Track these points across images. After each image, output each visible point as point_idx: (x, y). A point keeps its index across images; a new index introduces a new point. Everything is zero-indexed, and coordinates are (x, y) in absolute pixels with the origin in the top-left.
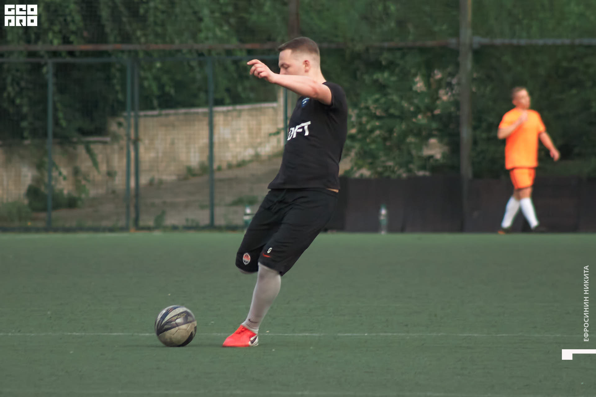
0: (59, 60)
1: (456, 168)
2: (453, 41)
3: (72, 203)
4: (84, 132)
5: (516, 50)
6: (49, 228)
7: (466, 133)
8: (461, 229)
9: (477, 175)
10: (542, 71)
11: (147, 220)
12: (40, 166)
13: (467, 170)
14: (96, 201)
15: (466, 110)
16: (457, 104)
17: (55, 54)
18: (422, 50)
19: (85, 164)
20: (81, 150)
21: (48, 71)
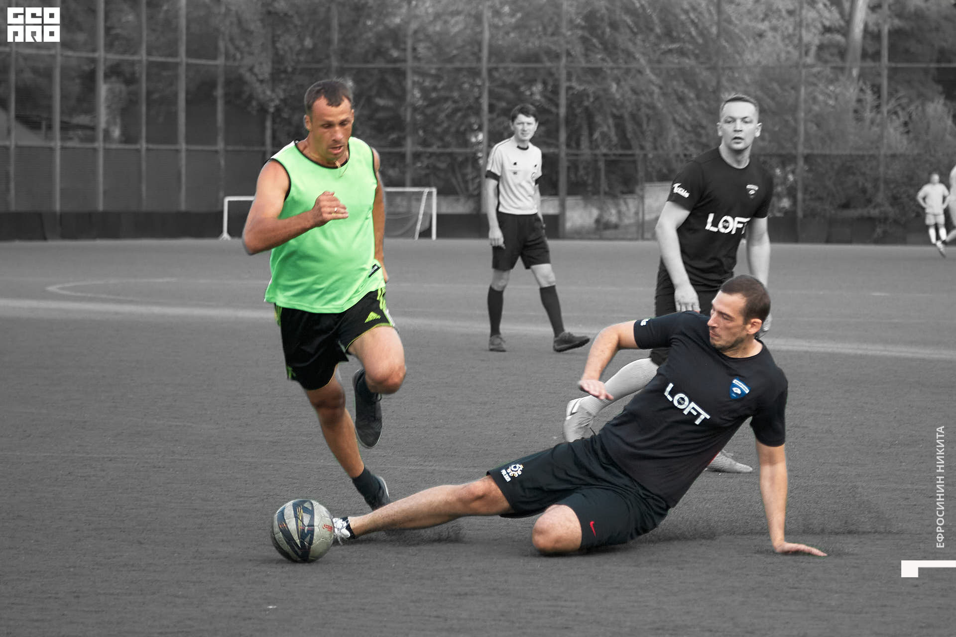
0: (608, 158)
1: (794, 212)
2: (794, 152)
3: (616, 227)
4: (623, 193)
5: (824, 157)
6: (601, 238)
7: (800, 196)
8: (796, 240)
9: (805, 216)
10: (836, 167)
11: (647, 235)
12: (601, 209)
13: (800, 214)
14: (627, 226)
15: (800, 186)
16: (795, 181)
17: (605, 155)
18: (780, 156)
19: (623, 208)
20: (621, 202)
21: (602, 165)
